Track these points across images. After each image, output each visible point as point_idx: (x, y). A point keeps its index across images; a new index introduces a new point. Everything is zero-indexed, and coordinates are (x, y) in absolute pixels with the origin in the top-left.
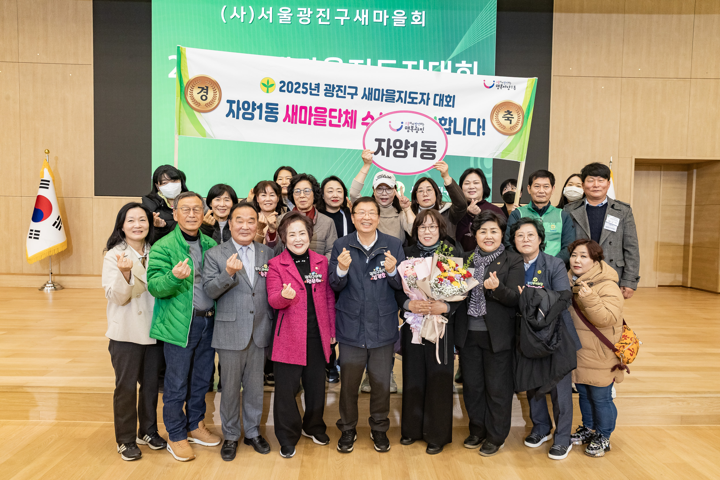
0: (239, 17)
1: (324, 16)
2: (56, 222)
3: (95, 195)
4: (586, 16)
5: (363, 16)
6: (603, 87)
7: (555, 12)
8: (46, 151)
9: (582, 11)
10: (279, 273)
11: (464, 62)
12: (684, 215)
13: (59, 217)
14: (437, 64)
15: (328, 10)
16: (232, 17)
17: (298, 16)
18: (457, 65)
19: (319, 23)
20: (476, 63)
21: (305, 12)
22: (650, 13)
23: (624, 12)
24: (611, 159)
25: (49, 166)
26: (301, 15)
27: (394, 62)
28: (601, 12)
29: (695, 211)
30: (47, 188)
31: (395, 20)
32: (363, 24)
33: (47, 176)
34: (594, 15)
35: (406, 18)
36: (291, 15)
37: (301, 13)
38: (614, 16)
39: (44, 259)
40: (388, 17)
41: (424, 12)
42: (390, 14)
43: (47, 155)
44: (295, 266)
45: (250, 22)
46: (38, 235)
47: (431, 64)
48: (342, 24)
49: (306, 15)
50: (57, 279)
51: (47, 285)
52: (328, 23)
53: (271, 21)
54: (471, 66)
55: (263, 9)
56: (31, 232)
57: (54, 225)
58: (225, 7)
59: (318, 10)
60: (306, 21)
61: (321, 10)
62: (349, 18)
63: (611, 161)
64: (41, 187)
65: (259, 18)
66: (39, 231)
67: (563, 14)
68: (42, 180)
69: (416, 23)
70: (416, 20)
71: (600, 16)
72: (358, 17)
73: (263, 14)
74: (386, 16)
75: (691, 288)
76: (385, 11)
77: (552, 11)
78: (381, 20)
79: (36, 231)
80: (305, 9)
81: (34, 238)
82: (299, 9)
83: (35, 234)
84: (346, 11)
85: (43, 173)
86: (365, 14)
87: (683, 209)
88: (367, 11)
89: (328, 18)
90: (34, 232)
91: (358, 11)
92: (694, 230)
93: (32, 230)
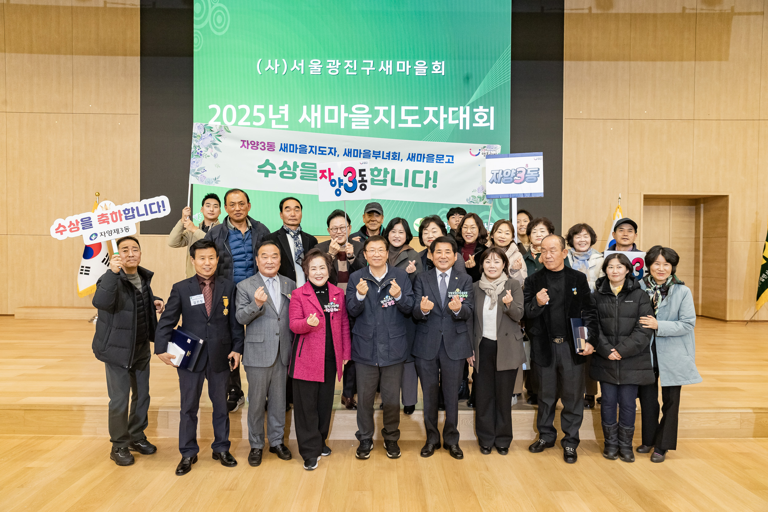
0: (273, 69)
1: (352, 67)
2: (105, 259)
3: (141, 234)
4: (594, 63)
5: (387, 66)
6: (612, 129)
7: (566, 60)
8: (96, 194)
9: (590, 59)
10: (301, 302)
11: (481, 108)
12: (693, 247)
13: (108, 254)
14: (456, 109)
15: (355, 61)
16: (266, 69)
17: (327, 67)
18: (475, 110)
19: (347, 74)
20: (492, 108)
21: (334, 64)
22: (654, 60)
23: (630, 60)
24: (620, 196)
26: (330, 66)
27: (416, 108)
28: (608, 60)
29: (704, 243)
31: (416, 70)
32: (387, 73)
34: (601, 63)
35: (427, 67)
36: (321, 66)
37: (330, 64)
38: (621, 63)
40: (410, 67)
41: (443, 62)
42: (413, 64)
43: (97, 198)
44: (315, 296)
45: (284, 74)
46: (89, 271)
47: (451, 110)
48: (368, 74)
49: (335, 67)
52: (355, 73)
53: (302, 73)
54: (488, 111)
55: (295, 61)
56: (82, 268)
57: (103, 262)
58: (260, 60)
59: (346, 61)
60: (335, 71)
61: (348, 62)
62: (374, 69)
63: (620, 197)
65: (292, 69)
66: (89, 268)
67: (573, 62)
69: (437, 72)
70: (437, 70)
71: (607, 63)
72: (382, 67)
73: (295, 66)
74: (408, 67)
75: (701, 316)
76: (408, 62)
77: (562, 60)
78: (404, 70)
79: (86, 267)
80: (334, 61)
81: (85, 274)
82: (328, 61)
83: (86, 270)
84: (372, 62)
86: (389, 65)
87: (693, 241)
88: (391, 62)
89: (355, 69)
90: (84, 269)
91: (382, 62)
92: (703, 261)
93: (83, 267)
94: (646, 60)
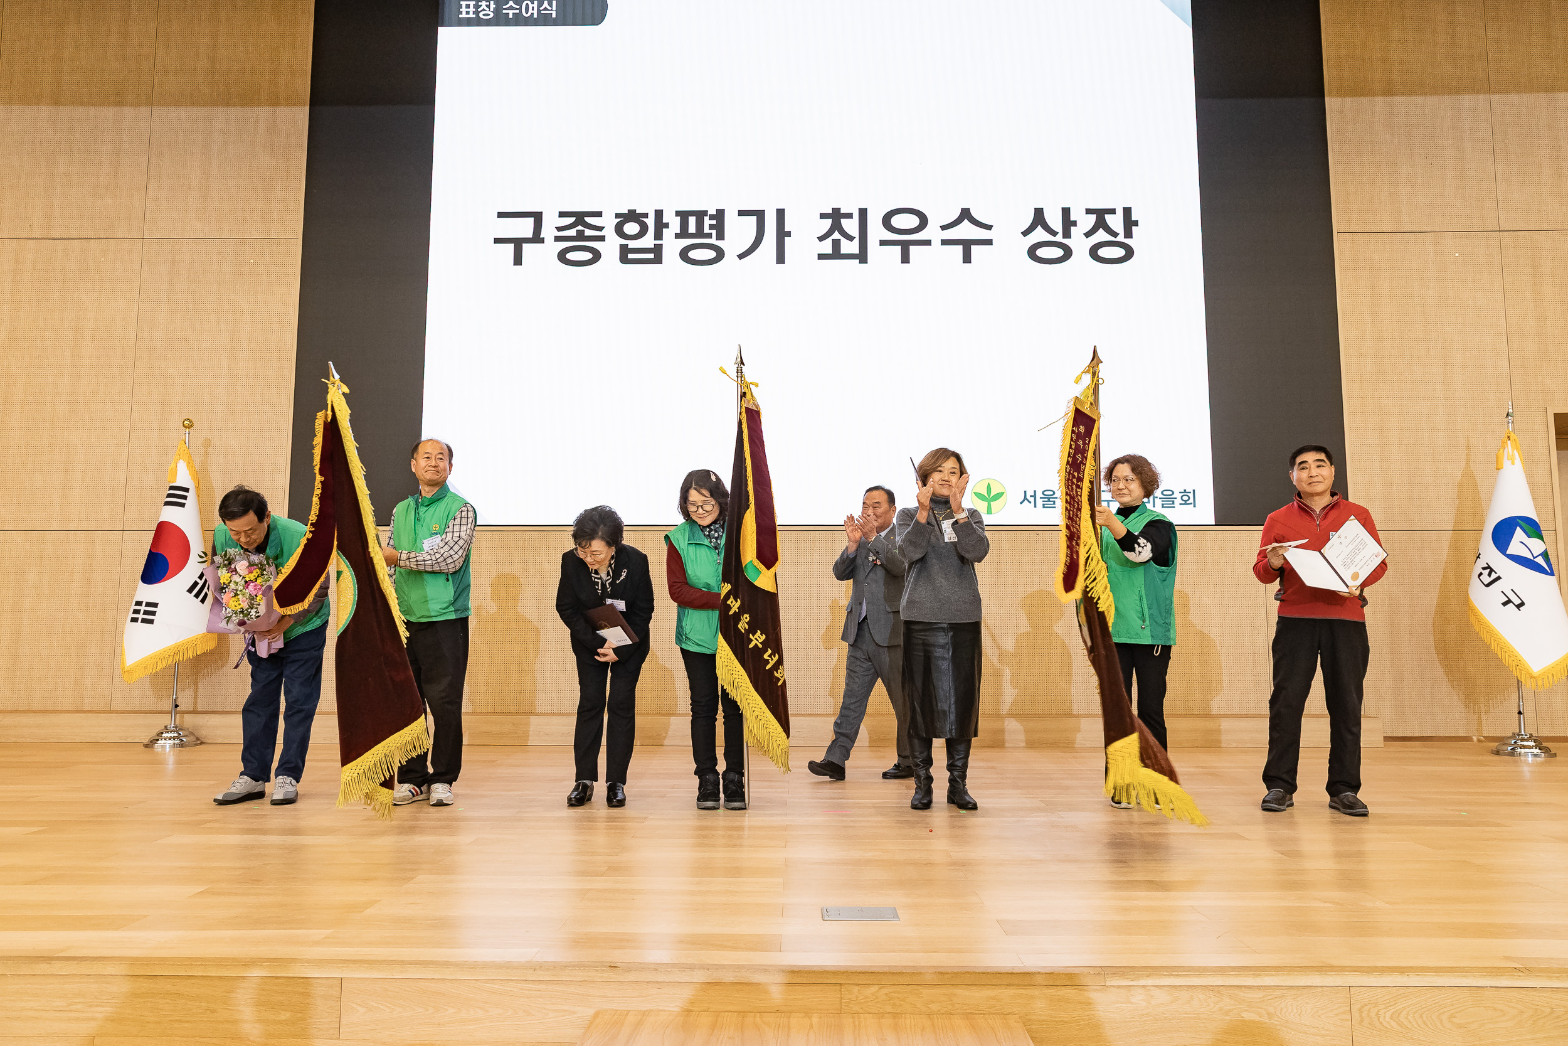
2: (196, 584)
4: (1400, 101)
6: (1457, 255)
7: (1330, 95)
8: (185, 422)
9: (1389, 92)
13: (203, 573)
23: (1489, 90)
25: (190, 456)
28: (1434, 91)
30: (183, 505)
33: (183, 478)
34: (1419, 100)
38: (1467, 100)
39: (163, 670)
43: (187, 431)
46: (154, 613)
50: (189, 721)
51: (165, 735)
56: (138, 608)
57: (190, 590)
63: (1508, 412)
64: (167, 503)
66: (155, 605)
67: (1348, 101)
68: (172, 488)
77: (1321, 94)
79: (148, 604)
81: (144, 621)
83: (146, 612)
85: (175, 470)
90: (143, 608)
93: (139, 603)
94: (1531, 89)
